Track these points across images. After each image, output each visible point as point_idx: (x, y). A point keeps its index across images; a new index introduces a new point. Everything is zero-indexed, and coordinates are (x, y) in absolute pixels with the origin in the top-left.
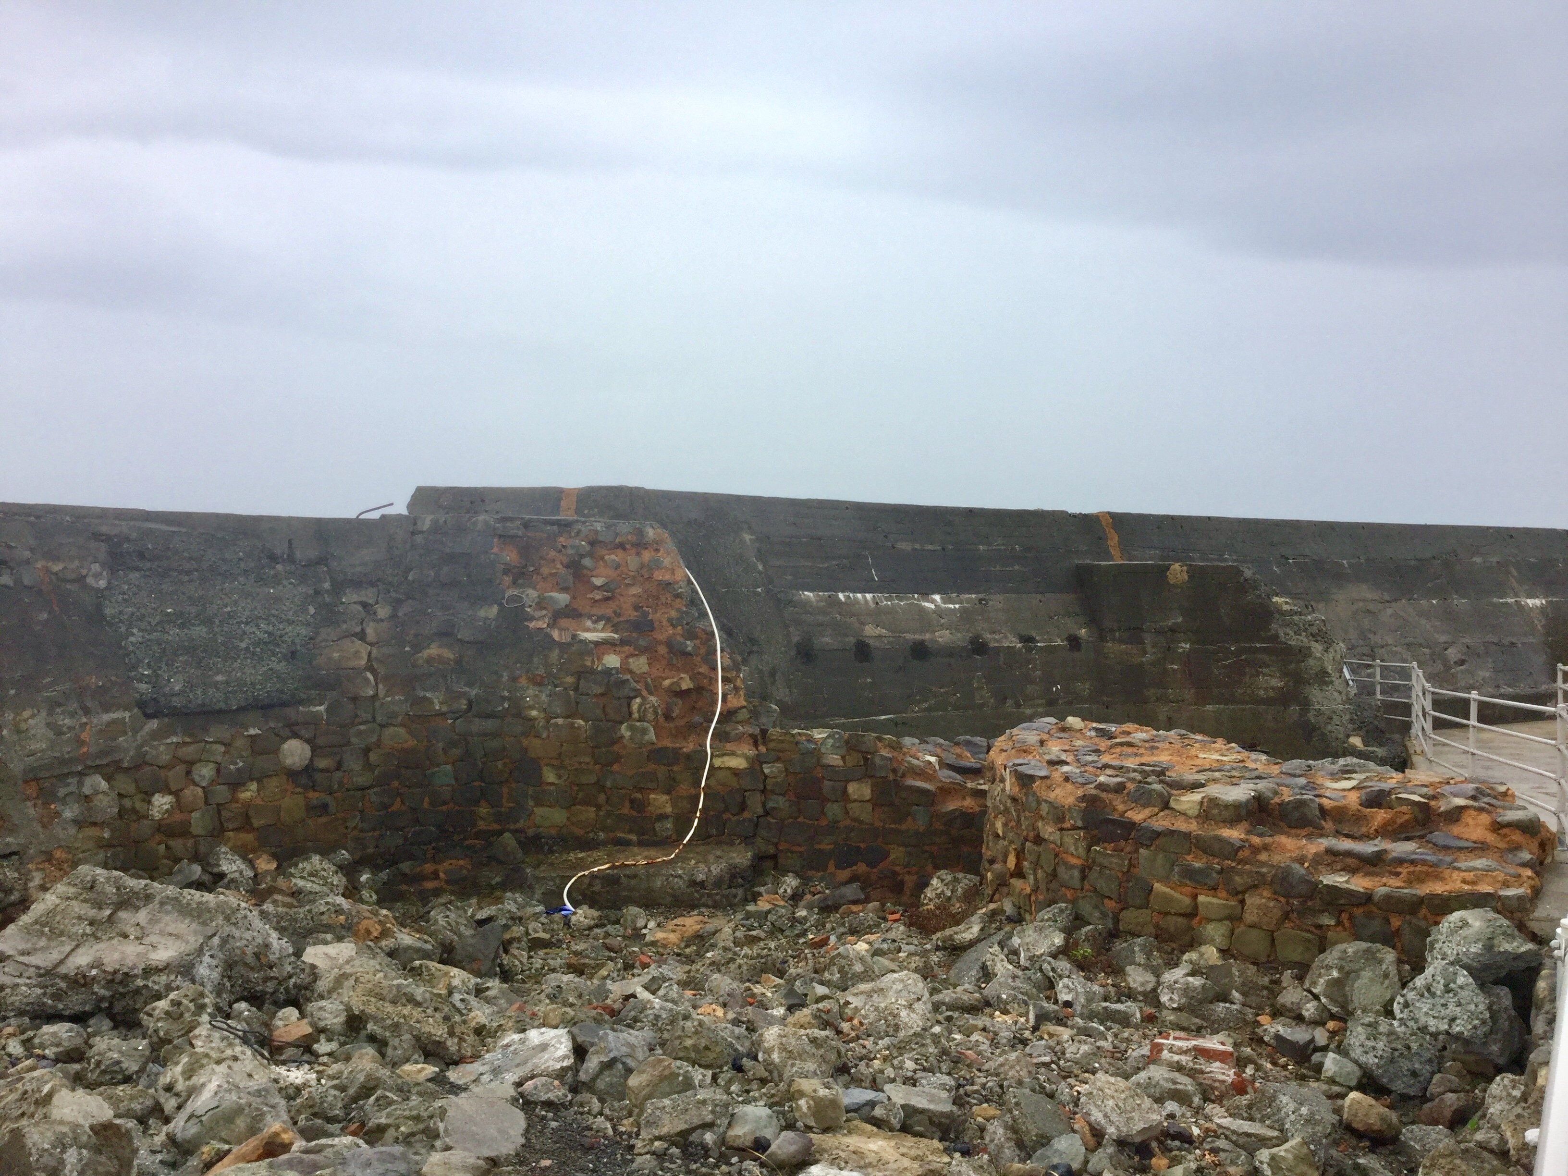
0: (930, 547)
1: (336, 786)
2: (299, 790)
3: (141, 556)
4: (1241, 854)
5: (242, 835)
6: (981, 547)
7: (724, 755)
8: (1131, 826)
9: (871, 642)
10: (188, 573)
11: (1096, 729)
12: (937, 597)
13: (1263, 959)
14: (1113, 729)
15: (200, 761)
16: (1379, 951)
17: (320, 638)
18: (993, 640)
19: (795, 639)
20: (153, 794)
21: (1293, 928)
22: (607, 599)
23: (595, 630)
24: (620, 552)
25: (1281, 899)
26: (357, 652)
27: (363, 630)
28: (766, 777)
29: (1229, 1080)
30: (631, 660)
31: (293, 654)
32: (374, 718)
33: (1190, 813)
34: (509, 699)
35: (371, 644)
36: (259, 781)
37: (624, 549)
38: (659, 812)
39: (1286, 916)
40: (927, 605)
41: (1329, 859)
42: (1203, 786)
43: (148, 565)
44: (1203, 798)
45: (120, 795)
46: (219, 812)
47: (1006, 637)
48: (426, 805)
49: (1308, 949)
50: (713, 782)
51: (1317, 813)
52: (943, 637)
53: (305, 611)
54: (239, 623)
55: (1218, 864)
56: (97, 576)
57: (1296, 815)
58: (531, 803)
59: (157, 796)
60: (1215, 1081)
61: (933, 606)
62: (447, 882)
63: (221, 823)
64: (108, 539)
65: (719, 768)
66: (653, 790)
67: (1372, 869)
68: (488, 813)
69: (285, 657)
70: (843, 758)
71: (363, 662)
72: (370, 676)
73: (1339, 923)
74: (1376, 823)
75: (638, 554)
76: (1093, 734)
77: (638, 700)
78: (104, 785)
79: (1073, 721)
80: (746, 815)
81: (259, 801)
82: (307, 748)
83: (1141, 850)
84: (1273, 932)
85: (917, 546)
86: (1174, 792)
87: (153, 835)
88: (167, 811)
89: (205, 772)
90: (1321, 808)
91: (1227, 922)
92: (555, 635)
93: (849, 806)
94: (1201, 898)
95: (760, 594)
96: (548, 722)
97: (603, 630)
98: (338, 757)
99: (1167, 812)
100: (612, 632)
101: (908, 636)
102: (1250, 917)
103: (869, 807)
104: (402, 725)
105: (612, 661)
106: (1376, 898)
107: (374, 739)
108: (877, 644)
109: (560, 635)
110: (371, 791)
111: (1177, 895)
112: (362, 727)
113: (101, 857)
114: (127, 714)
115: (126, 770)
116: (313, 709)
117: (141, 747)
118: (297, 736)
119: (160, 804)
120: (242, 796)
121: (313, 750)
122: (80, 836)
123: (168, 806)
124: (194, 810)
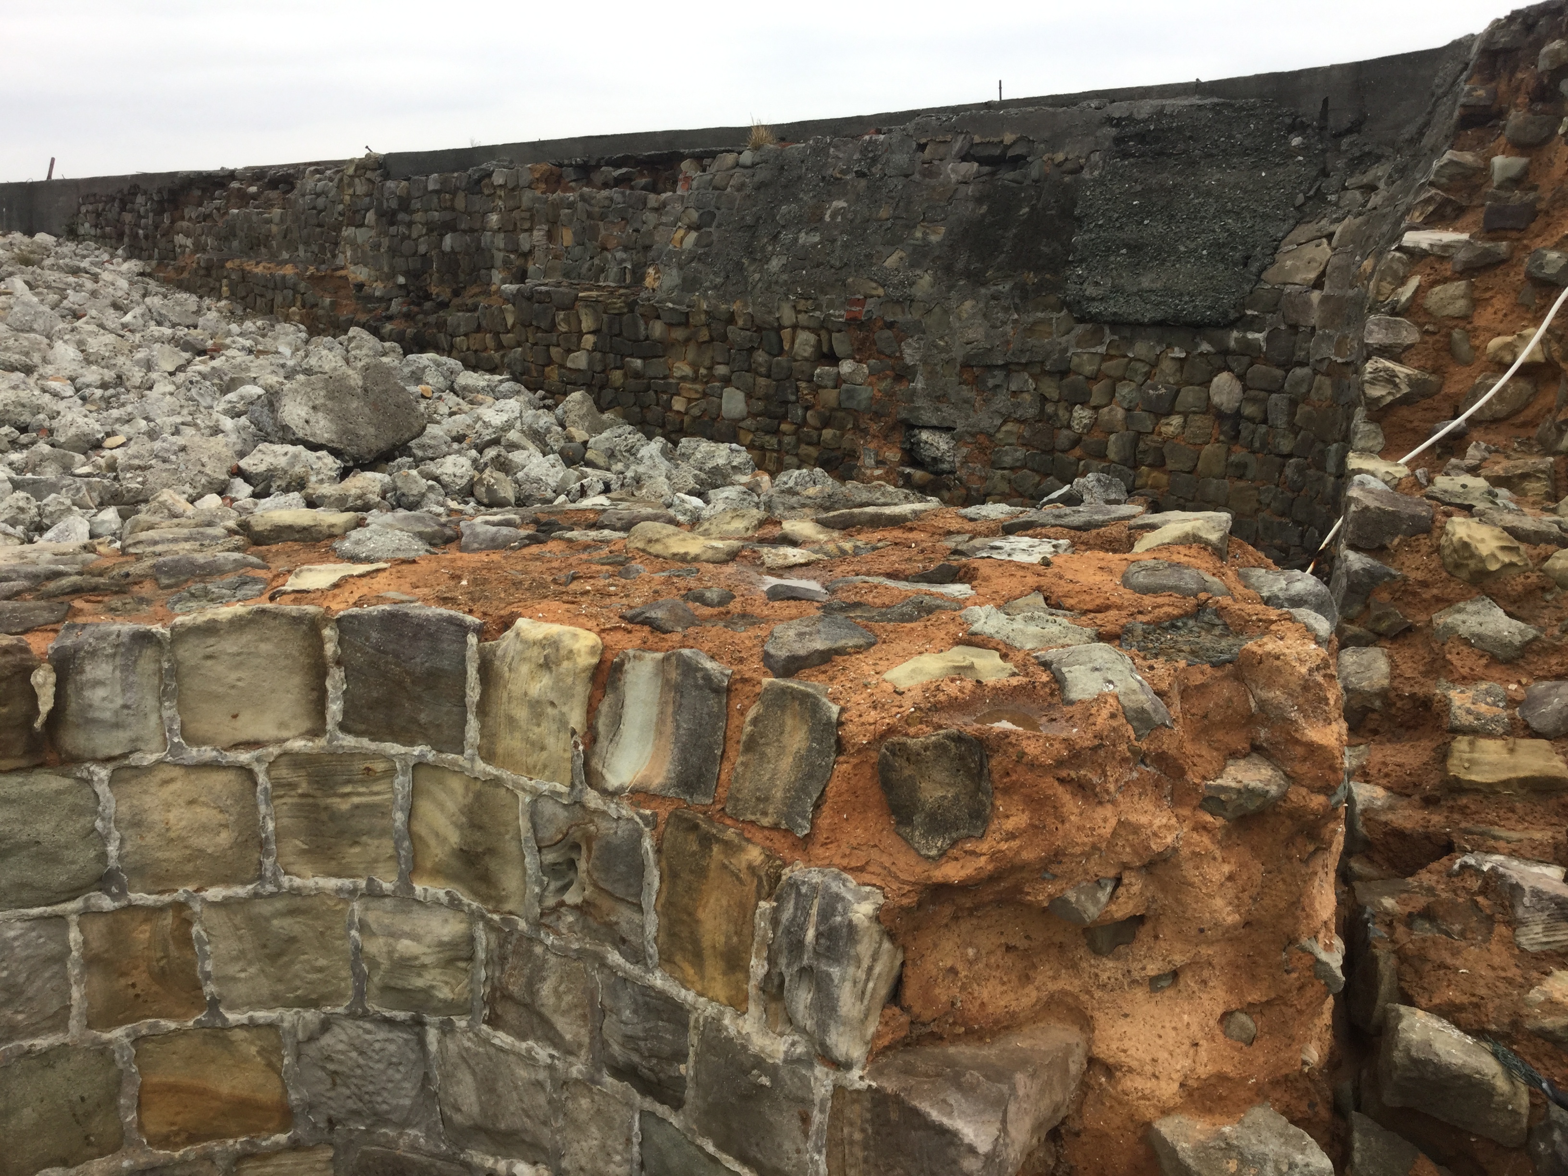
1: (1257, 445)
2: (1223, 438)
3: (1140, 139)
5: (1157, 474)
15: (1124, 378)
17: (1286, 240)
20: (1075, 404)
26: (1312, 262)
27: (1335, 230)
31: (1247, 260)
32: (1310, 359)
35: (1334, 251)
36: (1185, 415)
43: (1143, 149)
45: (1043, 398)
46: (1137, 440)
53: (1290, 200)
56: (1092, 167)
59: (1077, 407)
63: (1136, 454)
64: (1120, 122)
69: (1234, 264)
71: (1312, 276)
72: (1316, 296)
78: (1031, 385)
81: (1180, 441)
82: (1237, 386)
87: (1074, 447)
88: (1086, 425)
89: (1128, 392)
98: (1265, 407)
104: (1327, 374)
105: (1410, 288)
107: (1303, 389)
110: (1289, 462)
112: (1298, 370)
113: (1020, 453)
114: (1055, 315)
115: (1050, 374)
116: (1250, 336)
117: (1066, 350)
118: (1230, 370)
119: (1081, 415)
120: (1163, 429)
121: (1245, 389)
122: (1004, 429)
123: (1087, 421)
124: (1112, 433)
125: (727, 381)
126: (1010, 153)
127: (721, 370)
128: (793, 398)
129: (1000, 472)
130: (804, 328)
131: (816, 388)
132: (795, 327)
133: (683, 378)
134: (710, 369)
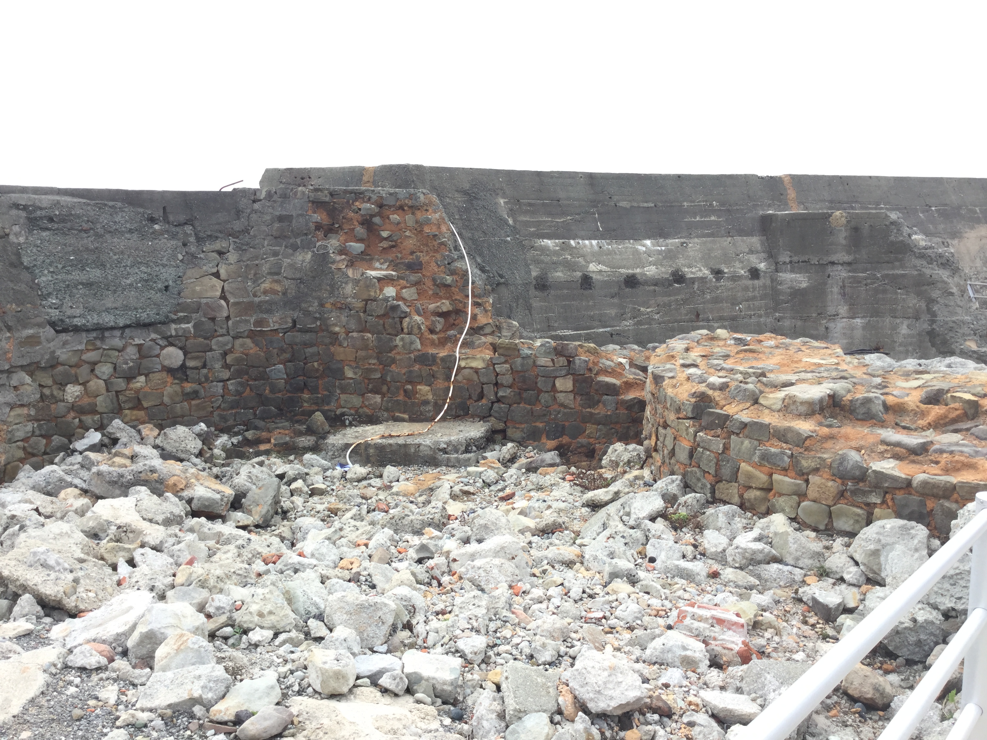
0: (646, 205)
1: (203, 380)
2: (176, 381)
3: (51, 220)
4: (807, 443)
5: (135, 412)
6: (685, 204)
7: (467, 358)
8: (727, 417)
9: (594, 276)
10: (86, 231)
11: (735, 339)
12: (648, 242)
13: (822, 527)
14: (749, 339)
15: (100, 362)
16: (913, 528)
17: (186, 277)
18: (690, 272)
19: (534, 274)
20: (66, 385)
21: (846, 504)
22: (393, 246)
23: (381, 269)
24: (400, 211)
25: (837, 480)
26: (213, 286)
27: (218, 271)
28: (498, 374)
29: (736, 648)
30: (404, 291)
31: (167, 288)
32: (228, 332)
33: (774, 407)
34: (320, 319)
35: (224, 281)
36: (146, 375)
37: (404, 210)
38: (423, 398)
39: (841, 494)
40: (640, 247)
41: (882, 448)
42: (792, 384)
43: (56, 226)
44: (786, 395)
45: (41, 386)
46: (117, 396)
47: (700, 270)
48: (267, 392)
49: (857, 521)
50: (460, 378)
51: (881, 408)
52: (651, 271)
53: (174, 257)
54: (125, 267)
55: (790, 449)
56: (17, 235)
57: (862, 410)
58: (338, 391)
59: (69, 386)
60: (724, 648)
61: (644, 249)
62: (275, 445)
63: (119, 404)
64: (25, 208)
65: (465, 368)
66: (420, 383)
67: (916, 458)
68: (309, 398)
69: (160, 290)
70: (553, 360)
71: (218, 293)
72: (223, 302)
73: (884, 502)
74: (930, 418)
75: (413, 214)
76: (732, 342)
77: (407, 319)
78: (28, 379)
79: (721, 332)
80: (484, 401)
81: (147, 389)
82: (180, 353)
83: (732, 437)
84: (830, 507)
85: (635, 204)
86: (767, 390)
87: (69, 412)
88: (77, 396)
89: (105, 370)
90: (884, 404)
91: (794, 497)
92: (350, 273)
93: (558, 395)
94: (775, 476)
95: (508, 242)
96: (347, 335)
97: (386, 269)
98: (203, 360)
99: (756, 406)
100: (393, 270)
101: (622, 271)
102: (812, 492)
103: (571, 396)
104: (248, 337)
105: (390, 291)
106: (915, 483)
107: (230, 346)
108: (598, 277)
109: (353, 274)
110: (229, 383)
111: (757, 473)
112: (220, 339)
113: (29, 427)
114: (41, 330)
115: (44, 369)
116: (183, 326)
117: (54, 352)
118: (174, 345)
119: (72, 391)
120: (134, 386)
121: (185, 354)
122: (12, 414)
123: (78, 393)
124: (98, 396)
129: (14, 444)
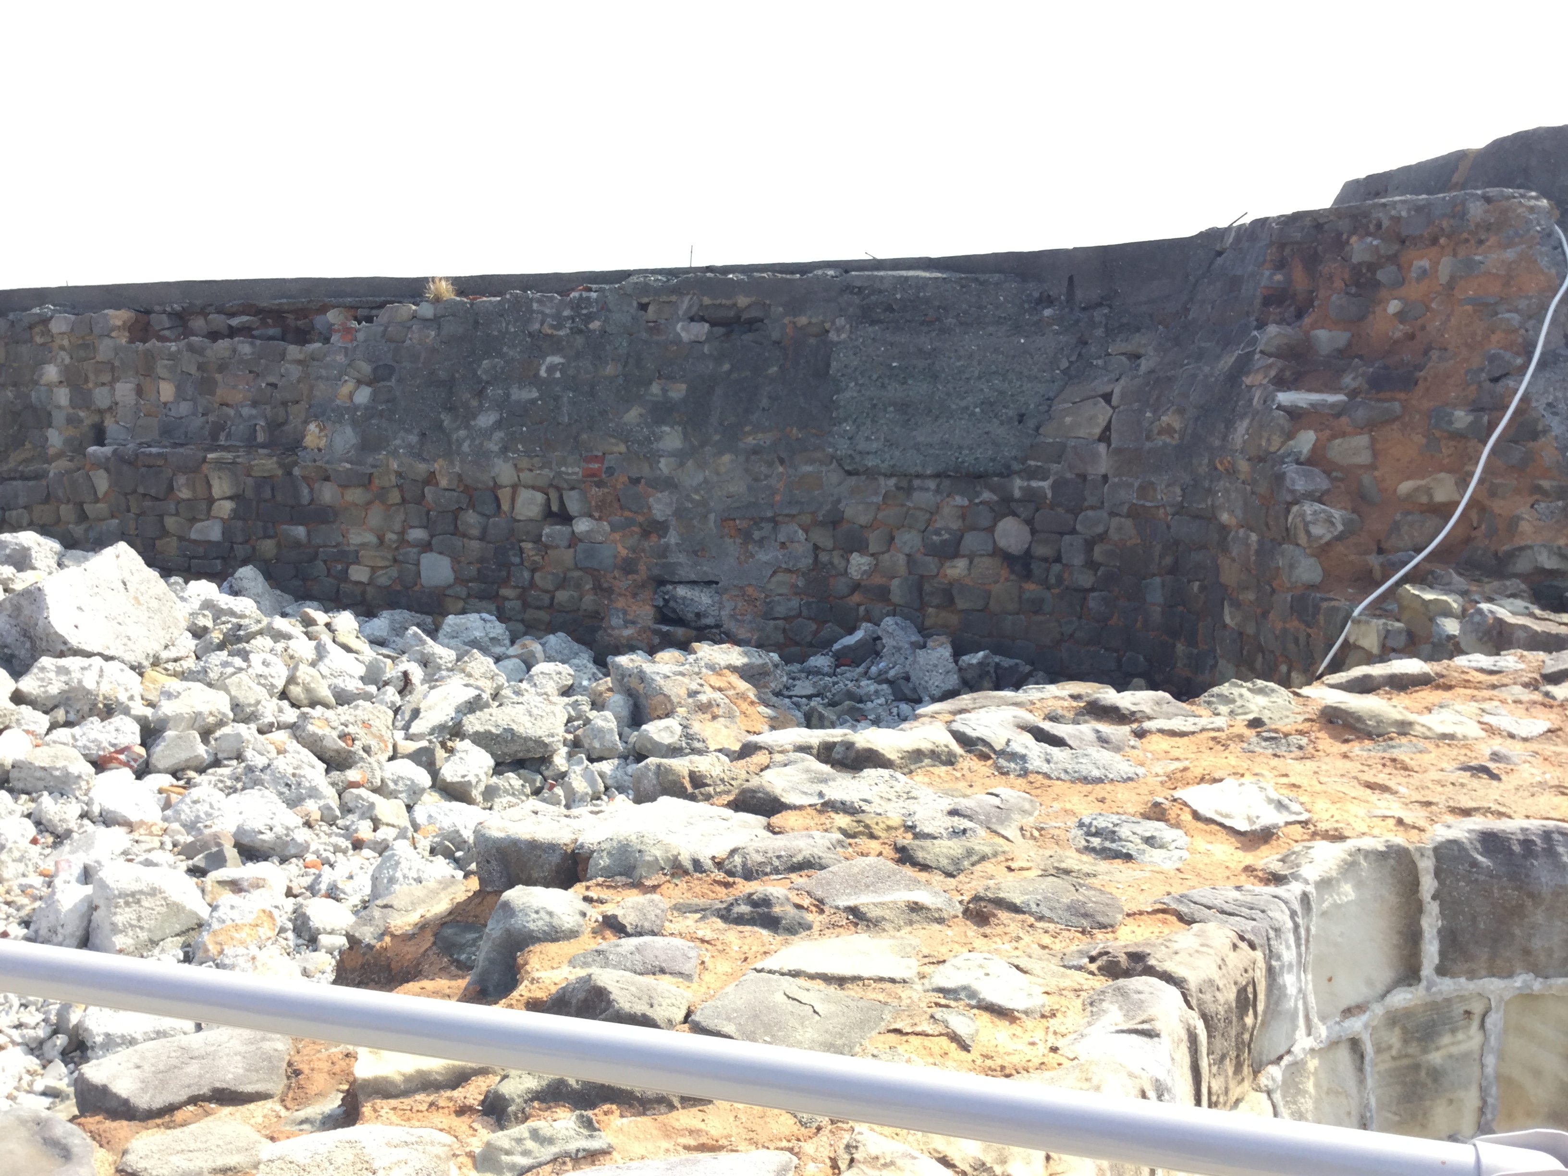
1: (1053, 581)
2: (1014, 577)
3: (887, 307)
5: (944, 614)
10: (930, 323)
15: (903, 526)
17: (1058, 399)
20: (852, 552)
22: (1409, 336)
24: (1431, 249)
26: (1096, 418)
27: (1110, 391)
31: (1021, 418)
32: (1102, 503)
35: (1114, 408)
36: (971, 558)
37: (1437, 245)
43: (892, 316)
45: (816, 547)
46: (921, 584)
48: (1139, 624)
53: (1055, 364)
54: (968, 379)
56: (839, 331)
59: (855, 555)
63: (921, 597)
64: (861, 291)
65: (1355, 646)
68: (1184, 653)
69: (1009, 420)
71: (1097, 431)
72: (1102, 447)
77: (1295, 510)
78: (801, 536)
81: (967, 581)
82: (1026, 529)
87: (852, 593)
88: (865, 571)
89: (909, 540)
92: (1257, 396)
98: (1058, 548)
104: (1128, 516)
105: (1303, 442)
107: (1100, 530)
109: (1259, 398)
110: (1092, 596)
112: (1090, 513)
113: (795, 603)
114: (824, 469)
115: (822, 524)
116: (1034, 484)
117: (839, 501)
118: (1014, 514)
119: (859, 564)
120: (949, 572)
121: (1033, 532)
122: (774, 579)
123: (867, 568)
124: (894, 577)
125: (427, 547)
126: (745, 316)
127: (417, 534)
128: (517, 560)
129: (772, 623)
130: (526, 487)
131: (545, 548)
132: (515, 487)
133: (363, 545)
134: (402, 533)
